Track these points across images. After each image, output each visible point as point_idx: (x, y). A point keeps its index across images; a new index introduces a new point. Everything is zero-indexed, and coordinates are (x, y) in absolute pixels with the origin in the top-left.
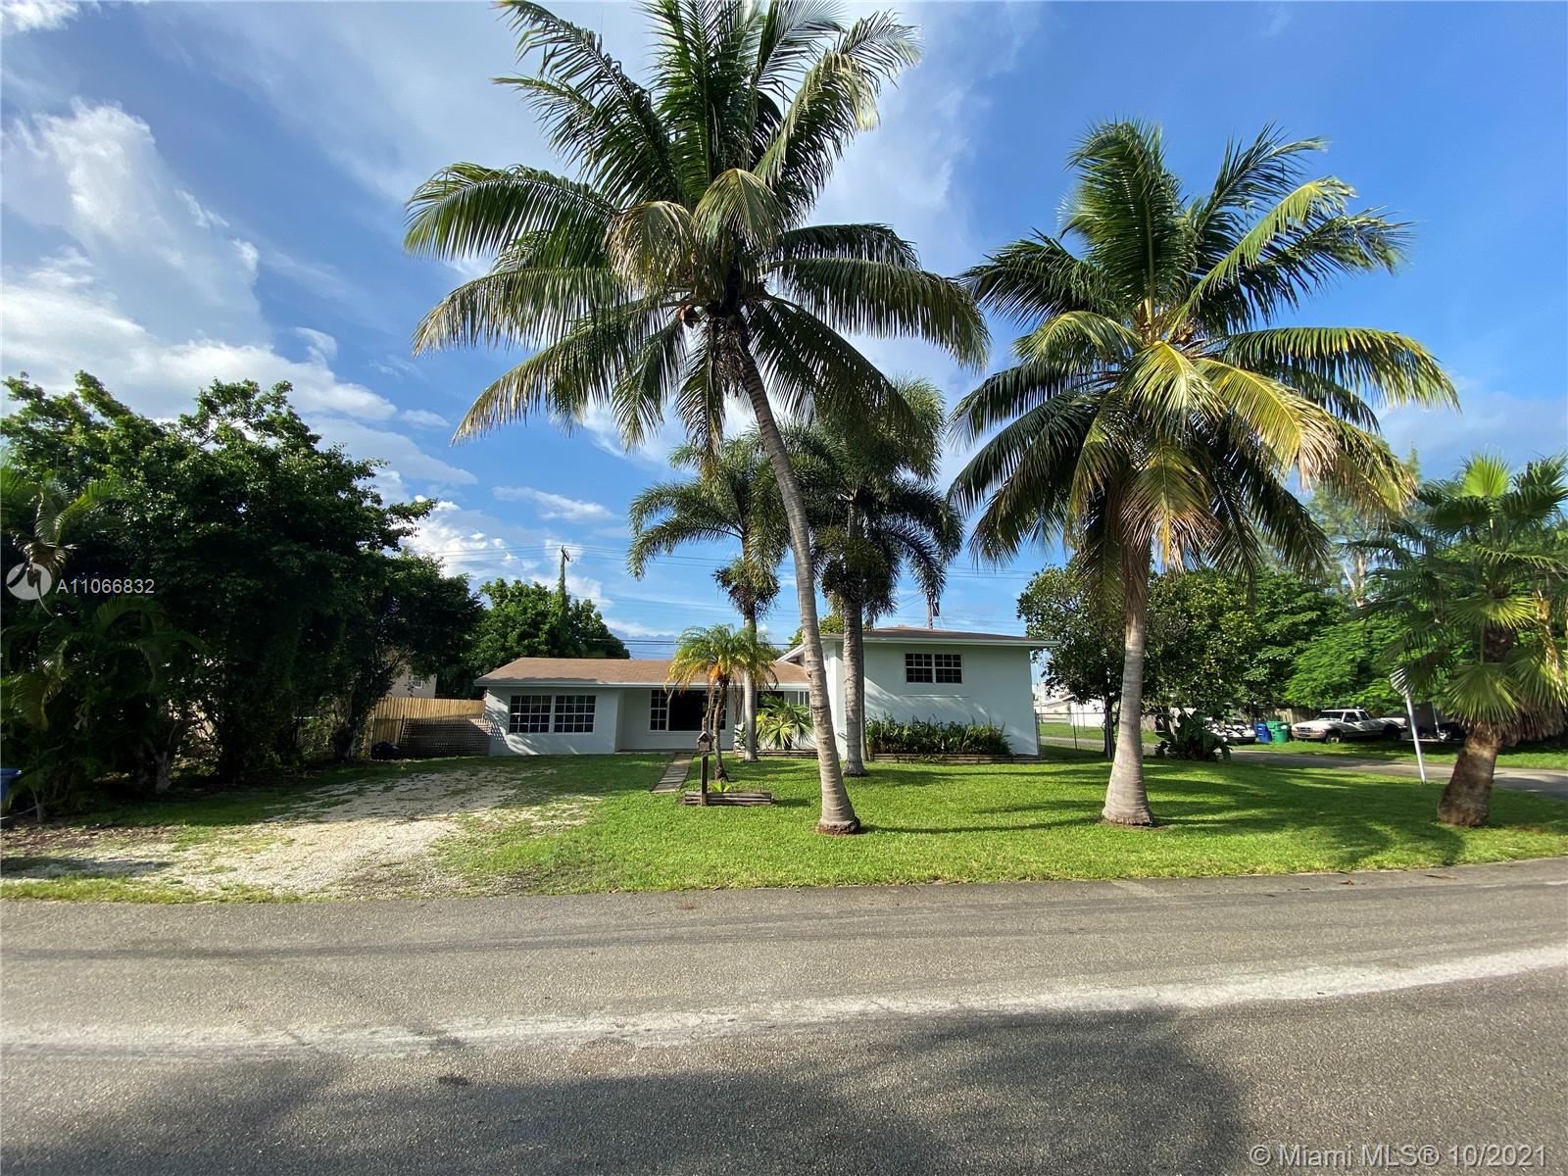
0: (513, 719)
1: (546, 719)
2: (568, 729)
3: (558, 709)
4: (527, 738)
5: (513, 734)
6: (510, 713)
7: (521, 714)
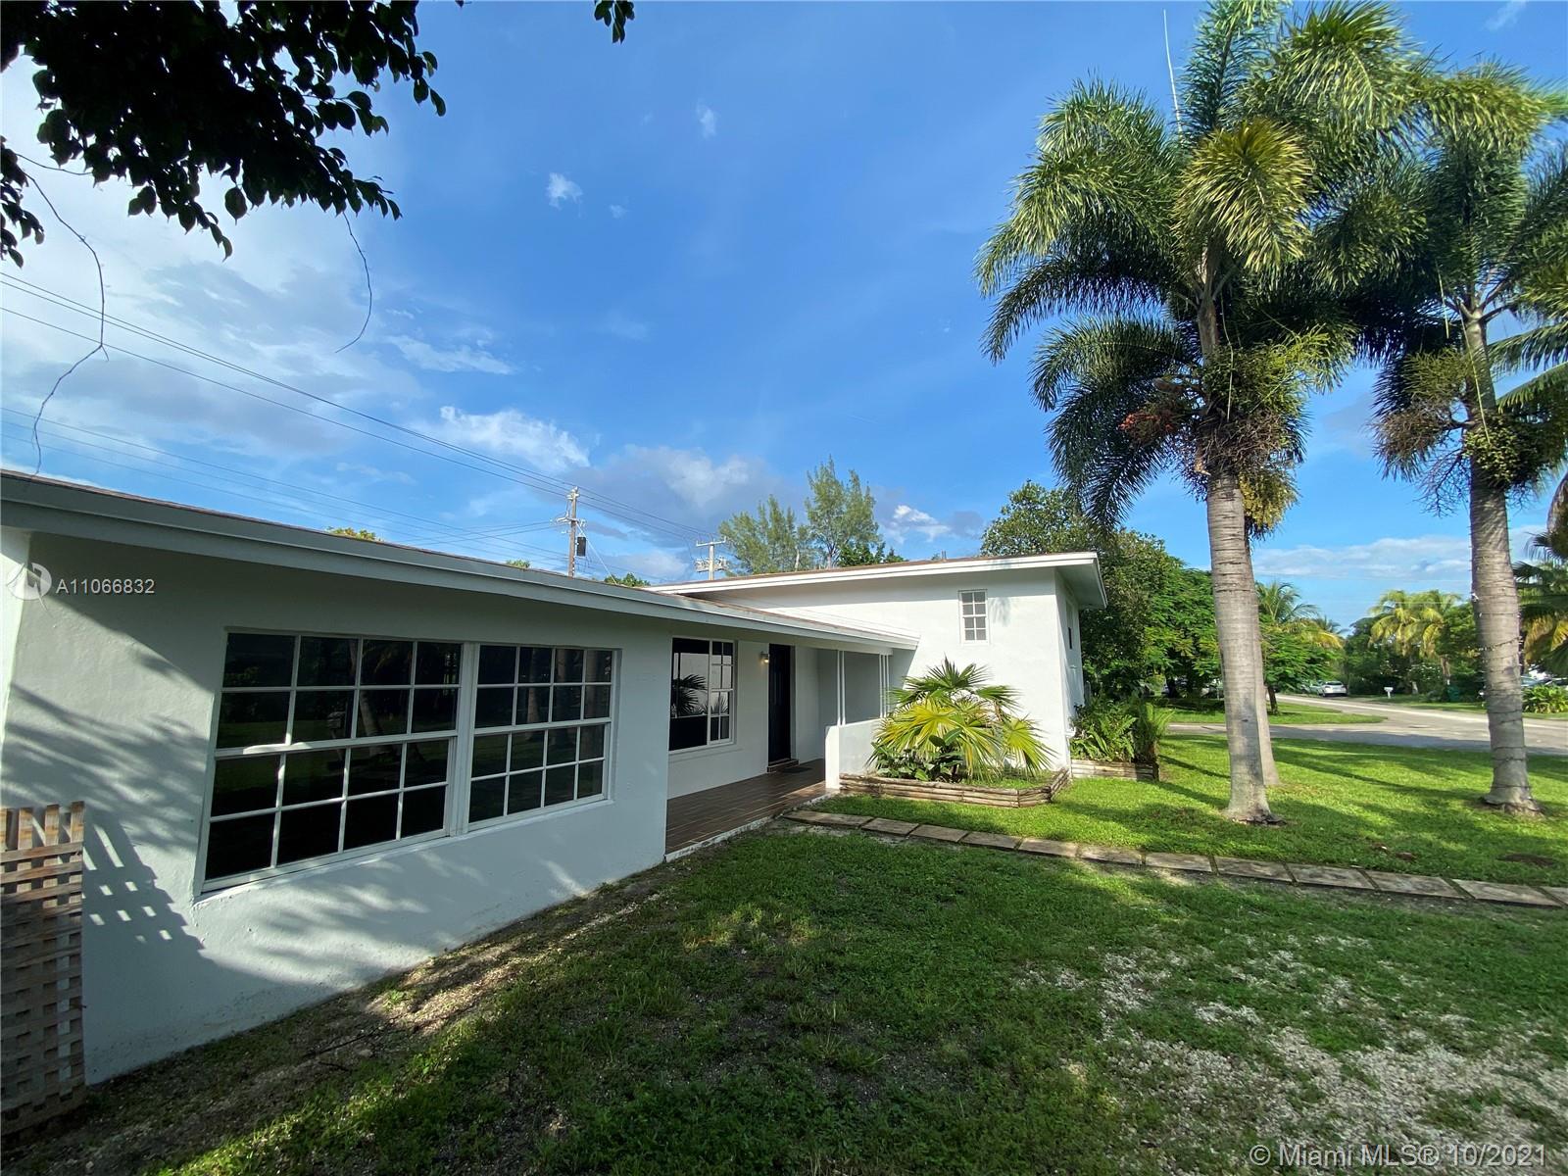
1: (431, 763)
3: (491, 709)
5: (252, 877)
6: (219, 745)
7: (301, 746)
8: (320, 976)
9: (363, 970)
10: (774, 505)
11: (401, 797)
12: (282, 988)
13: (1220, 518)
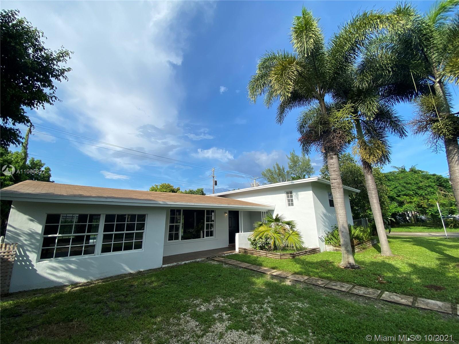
0: (47, 242)
1: (92, 240)
2: (117, 248)
3: (107, 228)
4: (71, 262)
5: (49, 259)
6: (44, 234)
7: (60, 235)
8: (61, 280)
9: (70, 281)
10: (277, 165)
11: (84, 246)
12: (53, 282)
13: (330, 165)
